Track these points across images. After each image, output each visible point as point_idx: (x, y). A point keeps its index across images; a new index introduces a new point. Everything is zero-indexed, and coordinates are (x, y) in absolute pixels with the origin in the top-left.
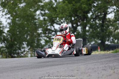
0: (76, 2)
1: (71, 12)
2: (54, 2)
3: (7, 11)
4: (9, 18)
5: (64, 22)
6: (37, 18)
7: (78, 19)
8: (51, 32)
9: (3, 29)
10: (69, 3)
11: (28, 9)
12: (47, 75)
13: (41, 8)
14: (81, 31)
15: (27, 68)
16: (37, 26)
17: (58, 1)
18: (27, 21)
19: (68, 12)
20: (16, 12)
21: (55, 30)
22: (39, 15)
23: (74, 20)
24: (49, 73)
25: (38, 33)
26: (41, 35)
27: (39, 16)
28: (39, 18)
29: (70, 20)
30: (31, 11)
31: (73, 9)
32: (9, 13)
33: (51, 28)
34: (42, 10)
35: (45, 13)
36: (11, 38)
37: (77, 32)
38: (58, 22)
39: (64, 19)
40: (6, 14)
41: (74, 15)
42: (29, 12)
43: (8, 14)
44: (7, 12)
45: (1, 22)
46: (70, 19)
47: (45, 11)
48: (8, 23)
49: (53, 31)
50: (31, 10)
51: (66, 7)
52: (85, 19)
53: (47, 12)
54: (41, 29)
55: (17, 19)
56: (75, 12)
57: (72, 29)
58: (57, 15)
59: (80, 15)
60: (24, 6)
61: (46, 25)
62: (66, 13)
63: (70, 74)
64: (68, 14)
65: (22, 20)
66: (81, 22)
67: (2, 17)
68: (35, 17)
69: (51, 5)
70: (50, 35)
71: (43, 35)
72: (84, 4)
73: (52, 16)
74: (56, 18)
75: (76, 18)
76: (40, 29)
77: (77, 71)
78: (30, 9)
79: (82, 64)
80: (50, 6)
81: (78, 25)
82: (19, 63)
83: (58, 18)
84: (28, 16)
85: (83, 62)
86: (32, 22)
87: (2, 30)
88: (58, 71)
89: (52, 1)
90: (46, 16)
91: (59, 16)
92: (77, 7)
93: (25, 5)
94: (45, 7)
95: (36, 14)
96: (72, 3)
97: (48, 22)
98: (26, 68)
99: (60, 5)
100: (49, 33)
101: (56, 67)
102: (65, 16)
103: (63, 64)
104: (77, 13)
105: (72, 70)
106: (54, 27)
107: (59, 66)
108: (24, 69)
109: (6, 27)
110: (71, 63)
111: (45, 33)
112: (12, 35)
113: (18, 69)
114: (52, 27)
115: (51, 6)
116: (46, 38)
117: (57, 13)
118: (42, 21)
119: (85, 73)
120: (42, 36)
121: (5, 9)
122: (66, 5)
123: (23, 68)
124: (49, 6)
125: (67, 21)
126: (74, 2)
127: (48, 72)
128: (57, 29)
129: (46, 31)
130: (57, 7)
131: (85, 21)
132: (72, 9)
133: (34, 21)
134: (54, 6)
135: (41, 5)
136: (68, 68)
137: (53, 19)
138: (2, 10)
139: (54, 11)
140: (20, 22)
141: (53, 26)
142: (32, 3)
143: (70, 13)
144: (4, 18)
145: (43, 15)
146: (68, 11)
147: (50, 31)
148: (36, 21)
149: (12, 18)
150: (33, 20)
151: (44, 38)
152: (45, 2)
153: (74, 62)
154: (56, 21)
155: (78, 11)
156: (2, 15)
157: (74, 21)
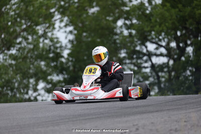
0: (184, 6)
1: (176, 23)
2: (147, 5)
3: (69, 20)
4: (71, 32)
5: (164, 39)
6: (118, 31)
7: (187, 34)
8: (141, 56)
9: (61, 50)
10: (173, 7)
11: (103, 17)
12: (134, 129)
13: (125, 16)
14: (193, 54)
15: (101, 117)
16: (119, 45)
17: (153, 3)
18: (100, 38)
19: (170, 22)
20: (83, 23)
21: (147, 53)
22: (121, 27)
23: (181, 35)
24: (137, 125)
25: (119, 58)
26: (124, 62)
27: (121, 30)
28: (122, 32)
29: (173, 36)
30: (108, 20)
31: (179, 16)
32: (71, 24)
33: (141, 50)
34: (126, 19)
35: (132, 25)
36: (74, 67)
37: (186, 55)
38: (153, 38)
39: (163, 34)
40: (66, 26)
41: (180, 27)
42: (105, 22)
43: (70, 26)
44: (68, 23)
45: (57, 38)
46: (174, 34)
47: (131, 20)
48: (70, 41)
49: (144, 55)
50: (108, 18)
51: (167, 14)
52: (200, 35)
53: (134, 21)
54: (125, 51)
55: (85, 34)
56: (182, 22)
57: (178, 51)
58: (151, 27)
59: (191, 28)
60: (96, 12)
61: (133, 45)
62: (167, 24)
63: (174, 128)
64: (171, 26)
65: (93, 35)
66: (192, 39)
67: (59, 31)
68: (115, 30)
69: (142, 10)
70: (139, 61)
71: (128, 61)
72: (198, 10)
73: (143, 29)
74: (150, 32)
75: (184, 32)
76: (122, 51)
77: (185, 122)
78: (106, 17)
79: (193, 110)
80: (140, 13)
81: (187, 45)
82: (87, 109)
83: (153, 33)
84: (102, 28)
85: (195, 107)
86: (110, 38)
87: (59, 53)
88: (152, 123)
89: (144, 4)
90: (134, 29)
91: (155, 29)
92: (187, 14)
93: (98, 11)
94: (132, 13)
95: (117, 26)
96: (178, 7)
97: (136, 40)
98: (98, 118)
99: (157, 10)
100: (138, 58)
101: (150, 115)
102: (165, 28)
103: (161, 111)
104: (186, 24)
105: (176, 121)
106: (146, 47)
107: (155, 114)
108: (96, 118)
109: (66, 48)
110: (175, 109)
111: (132, 58)
112: (76, 60)
113: (86, 119)
114: (144, 47)
115: (142, 12)
116: (132, 67)
117: (151, 25)
118: (126, 37)
119: (198, 126)
120: (126, 63)
121: (64, 17)
122: (168, 10)
123: (94, 117)
124: (138, 11)
125: (169, 37)
126: (180, 6)
127: (135, 124)
128: (151, 52)
129: (134, 54)
130: (153, 13)
131: (199, 39)
132: (177, 17)
133: (112, 37)
134: (148, 12)
135: (125, 11)
136: (169, 117)
137: (146, 34)
138: (59, 19)
139: (147, 21)
140: (89, 39)
141: (144, 45)
142: (110, 7)
143: (173, 23)
144: (63, 32)
145: (128, 27)
146: (170, 20)
147: (140, 54)
148: (117, 37)
149: (76, 32)
150: (111, 35)
151: (129, 65)
152: (133, 5)
153: (180, 107)
154: (149, 38)
155: (187, 20)
156: (60, 27)
157: (181, 38)
